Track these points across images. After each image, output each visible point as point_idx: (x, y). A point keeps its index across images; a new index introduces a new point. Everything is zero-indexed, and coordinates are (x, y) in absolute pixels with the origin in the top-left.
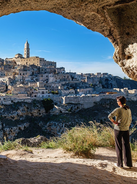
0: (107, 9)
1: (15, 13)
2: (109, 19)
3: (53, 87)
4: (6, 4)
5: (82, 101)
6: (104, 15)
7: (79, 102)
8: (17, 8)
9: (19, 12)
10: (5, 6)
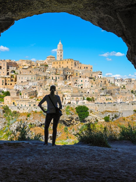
0: (119, 12)
1: (38, 14)
2: (121, 21)
3: (88, 93)
4: (29, 7)
5: (121, 109)
6: (116, 18)
7: (117, 109)
8: (39, 10)
9: (41, 13)
10: (29, 9)
